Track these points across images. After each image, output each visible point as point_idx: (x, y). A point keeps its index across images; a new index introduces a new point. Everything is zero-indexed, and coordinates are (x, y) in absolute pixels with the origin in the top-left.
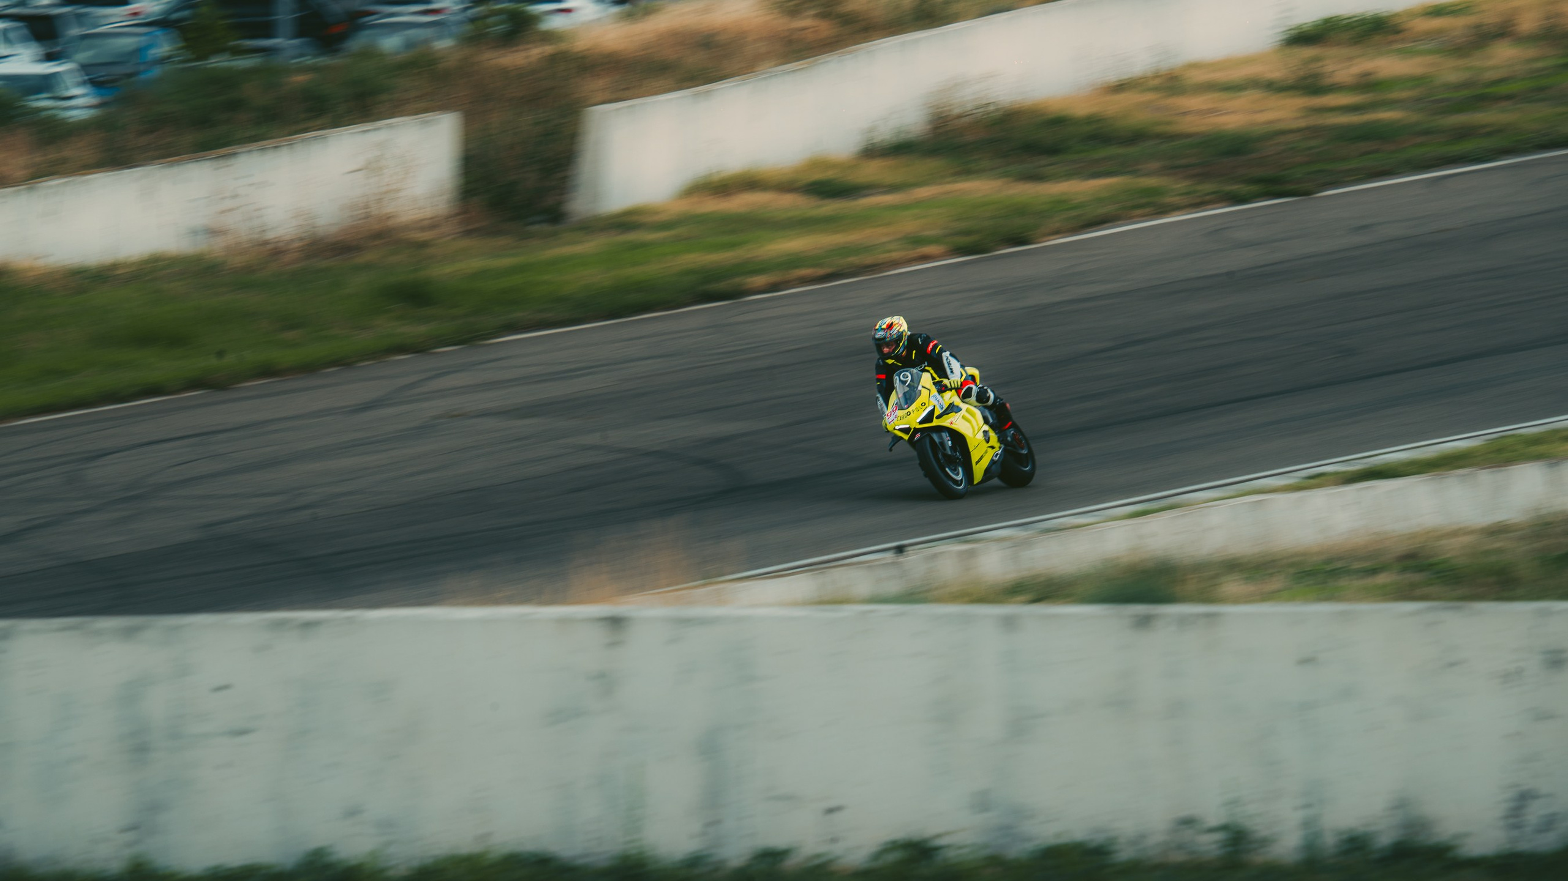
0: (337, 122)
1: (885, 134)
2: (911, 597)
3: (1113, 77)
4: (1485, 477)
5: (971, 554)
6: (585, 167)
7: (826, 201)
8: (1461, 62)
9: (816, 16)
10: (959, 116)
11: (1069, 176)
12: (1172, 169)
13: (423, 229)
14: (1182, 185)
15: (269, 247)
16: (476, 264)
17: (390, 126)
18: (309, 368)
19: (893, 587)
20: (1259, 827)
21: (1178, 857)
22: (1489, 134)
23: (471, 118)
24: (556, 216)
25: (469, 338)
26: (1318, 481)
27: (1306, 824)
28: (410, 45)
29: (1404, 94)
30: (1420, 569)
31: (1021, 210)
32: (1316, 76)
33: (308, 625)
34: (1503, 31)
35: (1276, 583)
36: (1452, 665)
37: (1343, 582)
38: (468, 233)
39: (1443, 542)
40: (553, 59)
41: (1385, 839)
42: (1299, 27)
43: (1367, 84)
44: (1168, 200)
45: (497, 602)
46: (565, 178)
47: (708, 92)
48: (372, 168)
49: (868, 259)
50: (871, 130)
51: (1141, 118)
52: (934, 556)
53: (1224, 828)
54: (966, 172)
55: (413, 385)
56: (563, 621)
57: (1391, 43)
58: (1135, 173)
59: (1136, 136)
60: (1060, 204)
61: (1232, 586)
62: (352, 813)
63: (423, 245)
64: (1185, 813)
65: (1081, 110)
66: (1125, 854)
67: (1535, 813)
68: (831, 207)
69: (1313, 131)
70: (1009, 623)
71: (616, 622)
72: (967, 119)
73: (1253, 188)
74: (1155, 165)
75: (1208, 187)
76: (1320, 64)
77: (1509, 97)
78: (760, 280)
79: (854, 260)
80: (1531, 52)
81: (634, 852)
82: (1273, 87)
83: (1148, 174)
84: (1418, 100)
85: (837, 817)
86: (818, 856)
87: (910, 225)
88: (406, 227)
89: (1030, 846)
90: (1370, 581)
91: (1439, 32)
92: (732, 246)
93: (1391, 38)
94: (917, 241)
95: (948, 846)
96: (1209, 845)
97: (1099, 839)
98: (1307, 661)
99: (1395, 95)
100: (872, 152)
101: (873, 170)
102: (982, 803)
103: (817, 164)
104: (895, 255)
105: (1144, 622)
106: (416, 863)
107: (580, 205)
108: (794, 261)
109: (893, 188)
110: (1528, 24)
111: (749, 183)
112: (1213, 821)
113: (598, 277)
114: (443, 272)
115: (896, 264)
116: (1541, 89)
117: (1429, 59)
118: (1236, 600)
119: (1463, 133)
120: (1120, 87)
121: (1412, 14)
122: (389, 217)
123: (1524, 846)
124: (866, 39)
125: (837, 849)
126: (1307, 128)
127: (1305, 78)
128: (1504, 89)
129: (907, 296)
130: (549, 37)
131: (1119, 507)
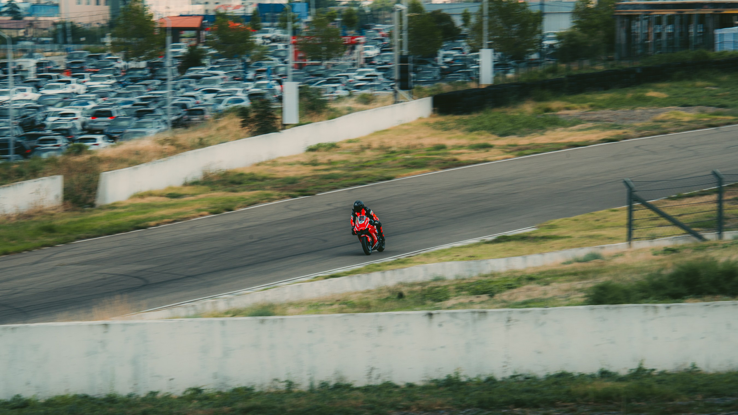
0: (27, 179)
1: (190, 179)
2: (196, 316)
3: (257, 161)
4: (364, 276)
5: (216, 302)
6: (100, 190)
7: (173, 199)
8: (357, 156)
9: (169, 145)
10: (211, 174)
11: (244, 190)
12: (275, 188)
13: (53, 210)
14: (277, 193)
15: (7, 216)
16: (68, 220)
17: (42, 180)
18: (19, 252)
19: (192, 313)
20: (296, 381)
21: (273, 390)
22: (365, 177)
23: (66, 177)
24: (92, 205)
25: (66, 242)
26: (317, 278)
27: (311, 379)
28: (49, 156)
29: (341, 165)
30: (346, 304)
31: (230, 201)
32: (316, 160)
33: (13, 328)
34: (369, 147)
35: (303, 309)
36: (352, 331)
37: (322, 308)
38: (66, 211)
39: (351, 296)
40: (91, 159)
41: (332, 383)
42: (311, 146)
43: (330, 163)
44: (273, 197)
45: (73, 320)
46: (95, 194)
47: (137, 168)
48: (37, 192)
49: (186, 216)
50: (186, 178)
51: (265, 173)
52: (205, 303)
53: (286, 381)
54: (213, 190)
55: (49, 256)
56: (91, 326)
57: (337, 150)
58: (264, 189)
59: (264, 179)
60: (242, 199)
61: (291, 310)
62: (28, 384)
63: (52, 215)
64: (275, 377)
65: (247, 171)
66: (257, 390)
67: (375, 374)
68: (174, 201)
69: (315, 177)
70: (223, 323)
71: (106, 325)
72: (213, 175)
73: (299, 193)
74: (269, 187)
75: (284, 193)
76: (316, 157)
77: (370, 166)
78: (152, 223)
79: (181, 216)
80: (376, 153)
81: (113, 393)
82: (303, 164)
83: (268, 190)
84: (345, 167)
85: (172, 381)
86: (167, 393)
87: (197, 206)
88: (47, 210)
89: (230, 388)
90: (330, 308)
91: (350, 148)
92: (144, 213)
93: (337, 149)
94: (199, 210)
95: (206, 389)
96: (282, 387)
97: (249, 386)
98: (310, 332)
99: (337, 166)
100: (186, 184)
101: (187, 190)
102: (215, 376)
103: (171, 188)
104: (193, 215)
105: (262, 322)
106: (47, 398)
107: (99, 202)
108: (162, 217)
109: (193, 195)
110: (375, 145)
111: (150, 194)
112: (283, 379)
113: (105, 223)
114: (58, 222)
115: (194, 217)
116: (379, 164)
117: (348, 155)
118: (292, 314)
119: (357, 177)
120: (258, 165)
121: (342, 142)
122: (43, 206)
123: (372, 383)
124: (185, 151)
125: (172, 391)
126: (312, 176)
127: (313, 161)
128: (368, 164)
129: (197, 227)
130: (90, 152)
131: (257, 288)
